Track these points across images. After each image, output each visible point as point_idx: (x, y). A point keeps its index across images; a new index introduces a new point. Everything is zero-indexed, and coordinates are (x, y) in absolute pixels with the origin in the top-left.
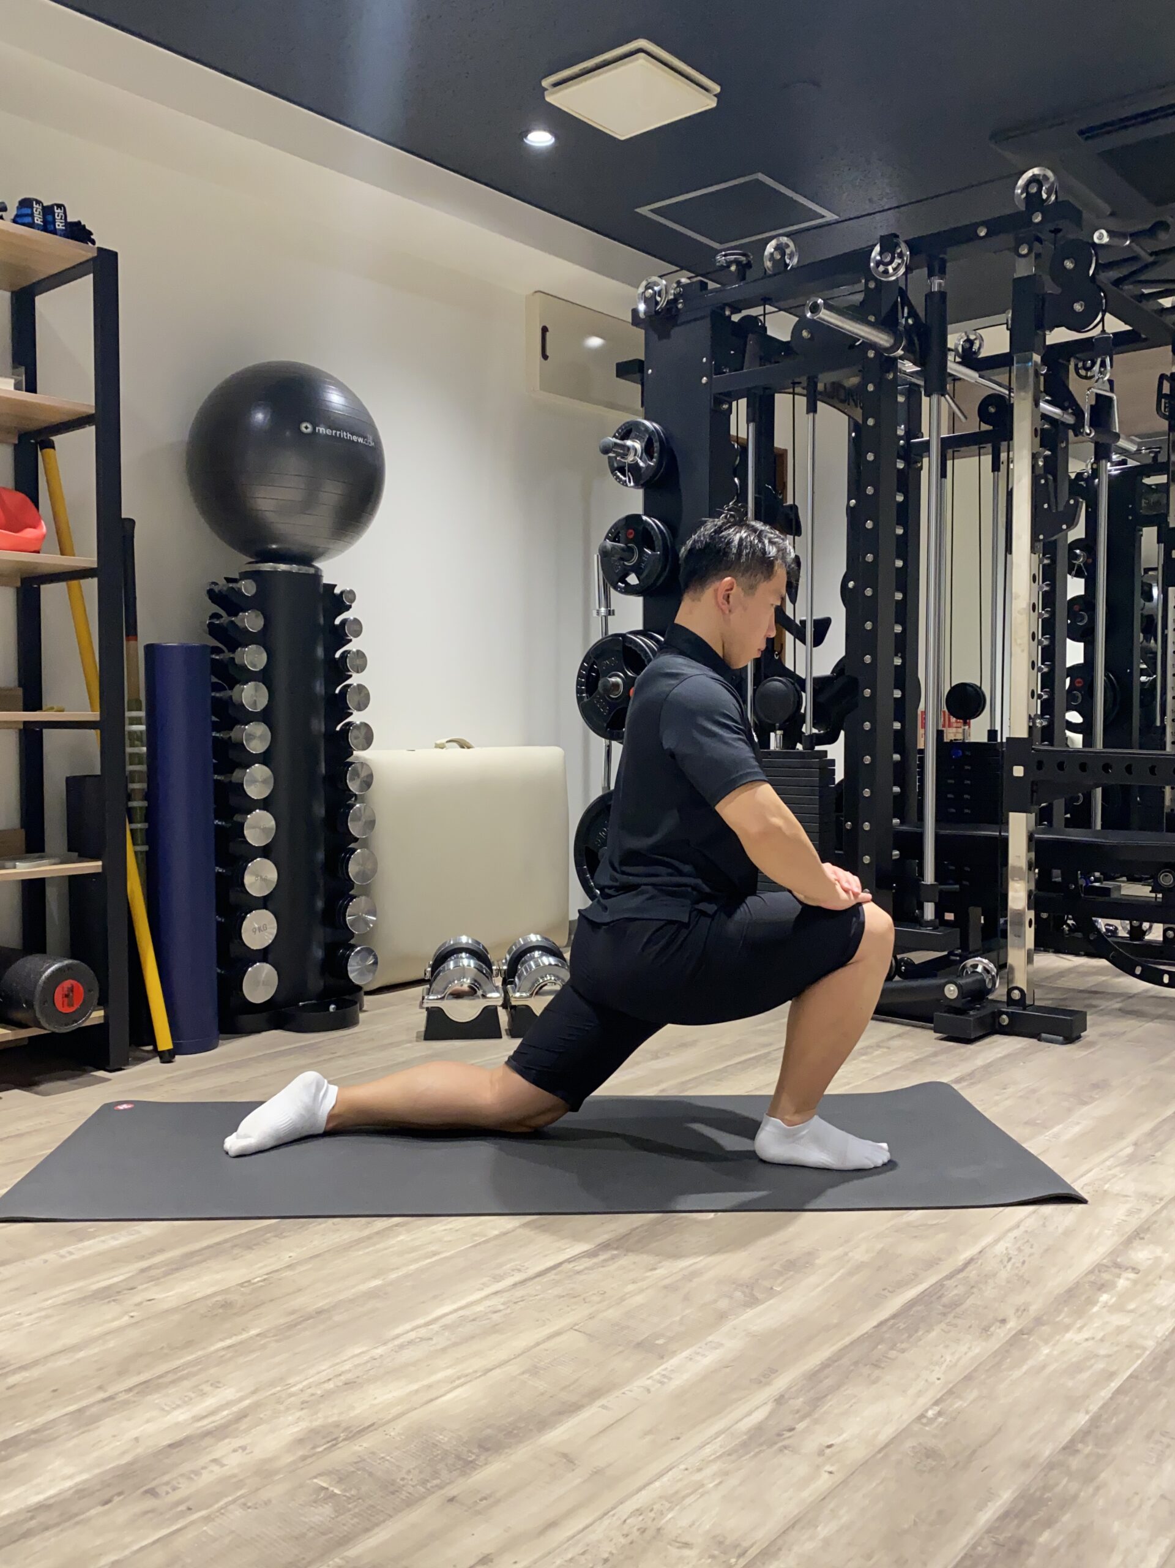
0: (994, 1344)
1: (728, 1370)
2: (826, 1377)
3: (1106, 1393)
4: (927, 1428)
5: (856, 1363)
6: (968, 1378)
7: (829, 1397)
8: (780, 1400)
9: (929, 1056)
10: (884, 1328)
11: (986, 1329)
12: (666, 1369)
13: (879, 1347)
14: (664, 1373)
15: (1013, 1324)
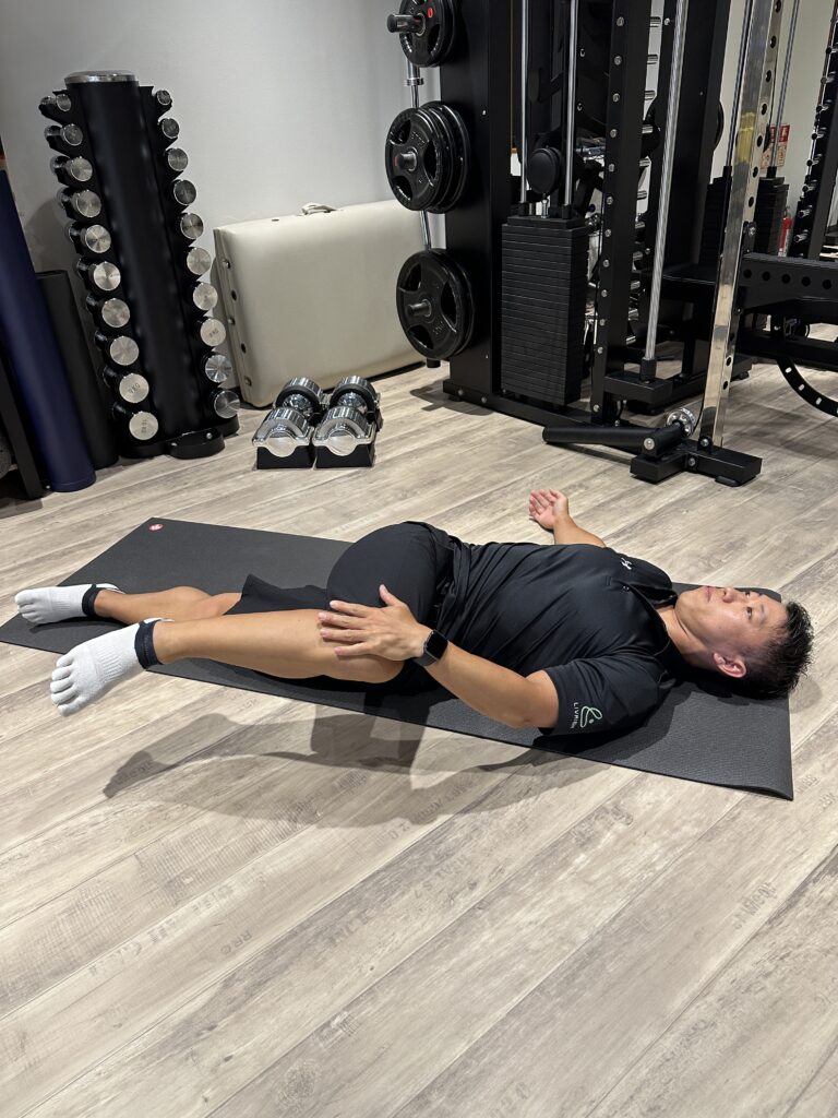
0: (448, 920)
1: (215, 928)
2: (283, 952)
3: (501, 1013)
4: (321, 1045)
5: (317, 935)
6: (397, 971)
7: (269, 983)
8: (228, 983)
9: (613, 500)
10: (370, 885)
11: (451, 897)
12: (167, 922)
13: (351, 912)
14: (165, 926)
15: (478, 893)
